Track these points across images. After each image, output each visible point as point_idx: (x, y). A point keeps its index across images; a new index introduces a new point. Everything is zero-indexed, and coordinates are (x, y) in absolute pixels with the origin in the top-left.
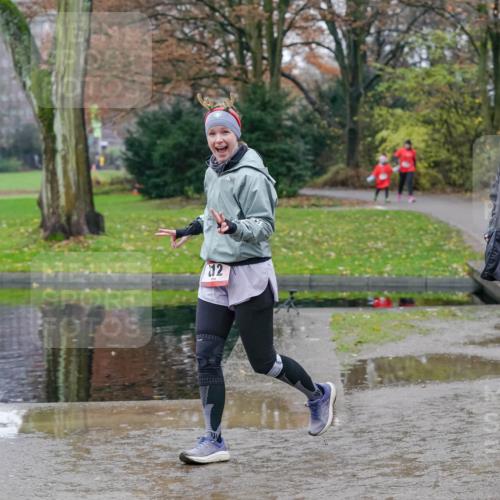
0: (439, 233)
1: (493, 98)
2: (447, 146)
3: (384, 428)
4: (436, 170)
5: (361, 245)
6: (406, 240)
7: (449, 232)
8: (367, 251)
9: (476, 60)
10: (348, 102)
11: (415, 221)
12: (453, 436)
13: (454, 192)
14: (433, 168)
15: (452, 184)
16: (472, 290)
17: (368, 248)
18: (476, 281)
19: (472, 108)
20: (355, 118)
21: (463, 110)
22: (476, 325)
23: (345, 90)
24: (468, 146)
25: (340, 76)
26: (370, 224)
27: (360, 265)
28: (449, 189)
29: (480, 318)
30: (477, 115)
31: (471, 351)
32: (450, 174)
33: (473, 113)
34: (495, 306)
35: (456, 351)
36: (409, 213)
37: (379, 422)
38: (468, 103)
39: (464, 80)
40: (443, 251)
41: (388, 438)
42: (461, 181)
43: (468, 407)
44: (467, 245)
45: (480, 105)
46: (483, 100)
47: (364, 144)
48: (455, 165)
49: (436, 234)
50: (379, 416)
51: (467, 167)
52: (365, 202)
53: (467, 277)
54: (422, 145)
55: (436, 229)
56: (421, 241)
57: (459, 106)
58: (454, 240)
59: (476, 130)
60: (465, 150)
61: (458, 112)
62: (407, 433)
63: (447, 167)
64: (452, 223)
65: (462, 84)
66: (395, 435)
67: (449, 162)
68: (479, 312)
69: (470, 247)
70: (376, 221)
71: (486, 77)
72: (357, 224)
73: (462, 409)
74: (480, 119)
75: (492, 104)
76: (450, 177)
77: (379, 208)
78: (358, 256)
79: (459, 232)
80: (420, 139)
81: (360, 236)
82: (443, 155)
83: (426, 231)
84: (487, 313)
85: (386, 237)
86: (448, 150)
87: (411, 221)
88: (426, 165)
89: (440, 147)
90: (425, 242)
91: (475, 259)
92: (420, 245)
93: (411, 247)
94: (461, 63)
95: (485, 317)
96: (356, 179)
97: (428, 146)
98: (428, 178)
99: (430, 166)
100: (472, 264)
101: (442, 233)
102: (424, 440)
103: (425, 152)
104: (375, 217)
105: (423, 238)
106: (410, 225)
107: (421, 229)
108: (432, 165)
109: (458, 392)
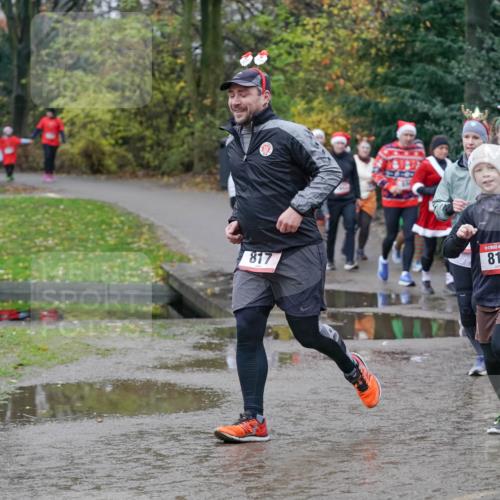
0: (126, 228)
1: (199, 58)
2: (139, 118)
3: (48, 473)
4: (125, 147)
5: (27, 242)
6: (84, 237)
7: (140, 226)
8: (34, 250)
9: (180, 10)
10: (15, 62)
11: (96, 212)
12: (136, 484)
13: (147, 175)
14: (122, 145)
15: (146, 166)
16: (166, 300)
17: (36, 246)
18: (171, 288)
19: (173, 71)
20: (24, 81)
21: (160, 72)
22: (169, 343)
23: (12, 47)
24: (166, 118)
25: (7, 30)
26: (39, 217)
27: (26, 268)
28: (141, 173)
29: (174, 335)
30: (179, 79)
31: (162, 376)
32: (142, 154)
33: (173, 76)
34: (194, 320)
35: (142, 376)
36: (89, 202)
37: (43, 465)
38: (167, 63)
39: (163, 35)
40: (131, 250)
41: (53, 485)
42: (157, 163)
43: (156, 447)
44: (162, 242)
45: (182, 67)
46: (187, 59)
47: (34, 116)
48: (149, 142)
49: (122, 230)
50: (41, 458)
51: (165, 144)
52: (34, 189)
53: (161, 283)
54: (108, 117)
55: (122, 222)
56: (103, 238)
57: (156, 67)
58: (146, 236)
59: (177, 99)
60: (162, 123)
61: (153, 75)
62: (76, 479)
63: (139, 145)
64: (143, 215)
65: (162, 40)
66: (62, 482)
67: (142, 139)
68: (174, 328)
69: (165, 245)
70: (47, 212)
71: (192, 31)
72: (23, 216)
73: (148, 450)
74: (182, 84)
75: (198, 64)
76: (143, 158)
77: (52, 195)
78: (23, 256)
79: (151, 227)
80: (106, 108)
81: (25, 231)
82: (135, 129)
83: (109, 225)
84: (185, 330)
85: (59, 233)
86: (141, 123)
87: (91, 212)
88: (113, 142)
89: (130, 120)
90: (108, 239)
91: (172, 261)
92: (102, 242)
93: (89, 245)
94: (159, 13)
95: (182, 334)
96: (23, 159)
97: (115, 118)
98: (114, 157)
99: (117, 143)
100: (167, 267)
101: (130, 228)
102: (98, 488)
103: (112, 125)
104: (46, 208)
105: (107, 234)
106: (89, 217)
107: (103, 222)
108: (120, 141)
109: (145, 428)
